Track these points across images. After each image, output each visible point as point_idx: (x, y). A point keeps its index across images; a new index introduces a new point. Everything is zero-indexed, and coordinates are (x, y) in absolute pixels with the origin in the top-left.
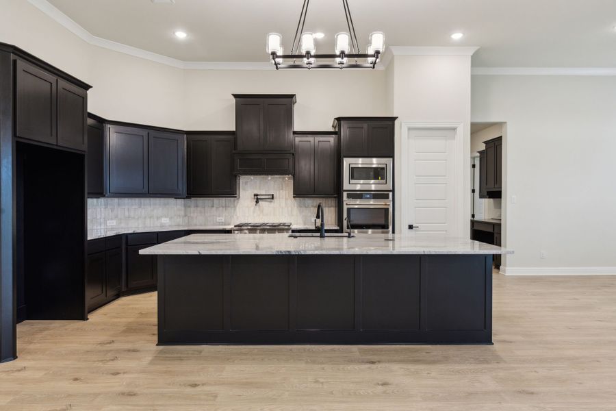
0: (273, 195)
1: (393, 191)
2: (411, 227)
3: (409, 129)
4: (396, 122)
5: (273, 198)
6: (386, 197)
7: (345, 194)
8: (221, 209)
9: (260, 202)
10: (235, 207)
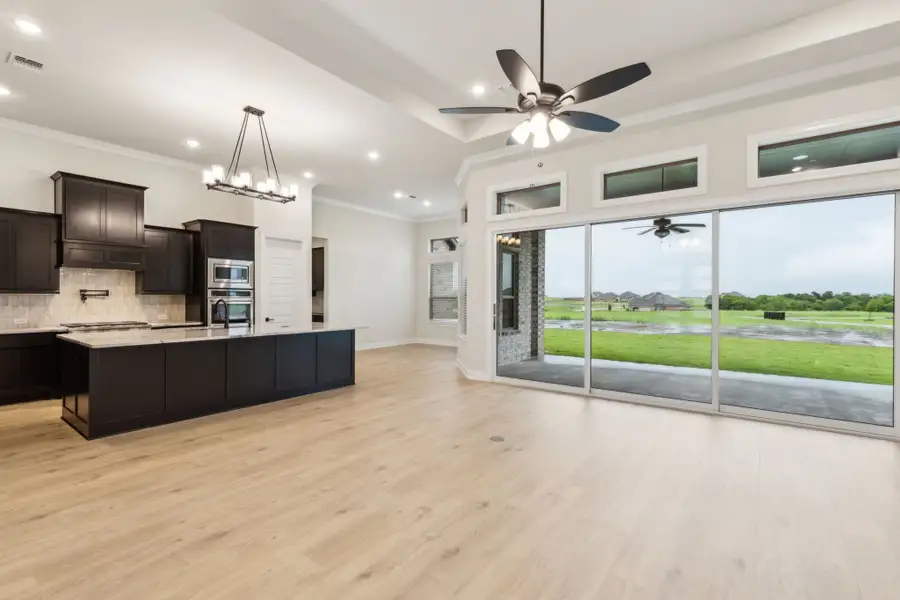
0: (107, 291)
1: (254, 289)
2: (267, 320)
3: (267, 238)
4: (256, 230)
5: (107, 295)
6: (248, 294)
7: (209, 292)
8: (21, 307)
9: (88, 300)
10: (46, 305)
